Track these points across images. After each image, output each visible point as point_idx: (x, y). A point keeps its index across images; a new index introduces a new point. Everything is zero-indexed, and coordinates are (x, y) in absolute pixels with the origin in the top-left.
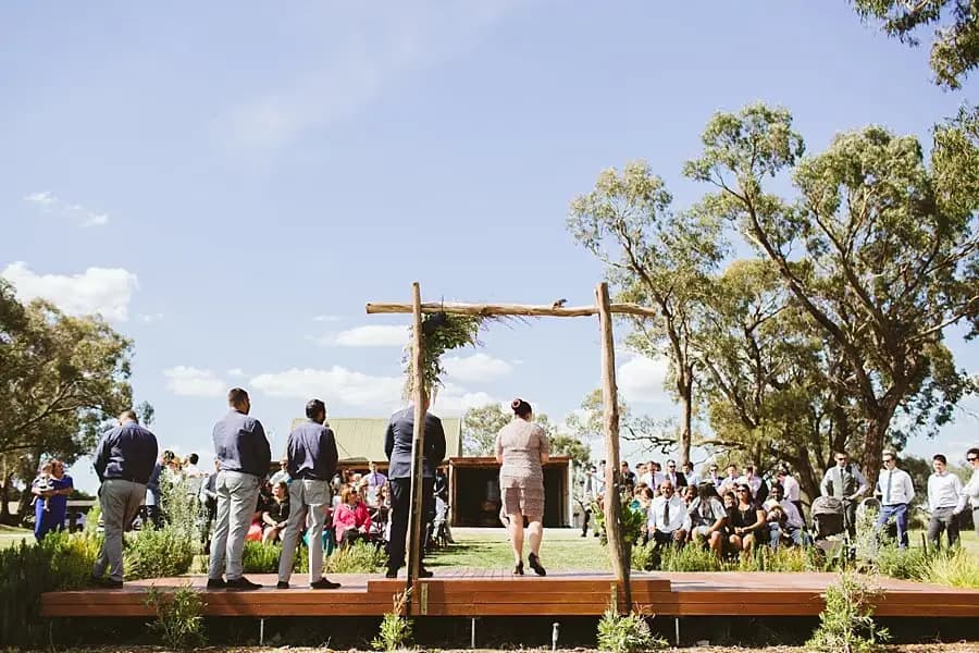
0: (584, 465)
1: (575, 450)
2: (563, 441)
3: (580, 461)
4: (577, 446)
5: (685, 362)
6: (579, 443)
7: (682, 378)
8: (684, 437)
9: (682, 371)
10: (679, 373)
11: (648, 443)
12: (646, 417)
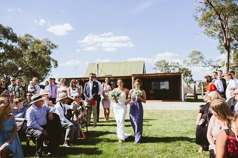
0: (189, 75)
1: (187, 71)
2: (183, 69)
3: (188, 75)
4: (187, 70)
5: (227, 37)
6: (188, 69)
7: (226, 43)
8: (227, 65)
9: (226, 41)
10: (225, 41)
11: (211, 67)
12: (210, 59)
